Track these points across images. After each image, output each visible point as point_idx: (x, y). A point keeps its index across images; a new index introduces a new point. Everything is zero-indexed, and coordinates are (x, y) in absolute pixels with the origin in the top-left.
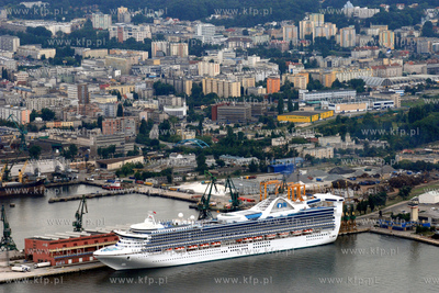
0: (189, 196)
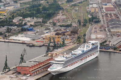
0: (20, 41)
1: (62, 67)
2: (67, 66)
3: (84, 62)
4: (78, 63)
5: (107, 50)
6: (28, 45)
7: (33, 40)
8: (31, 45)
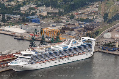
0: (10, 33)
1: (26, 63)
2: (35, 63)
3: (65, 61)
4: (56, 61)
5: (110, 52)
6: (16, 38)
7: (27, 33)
8: (20, 38)
